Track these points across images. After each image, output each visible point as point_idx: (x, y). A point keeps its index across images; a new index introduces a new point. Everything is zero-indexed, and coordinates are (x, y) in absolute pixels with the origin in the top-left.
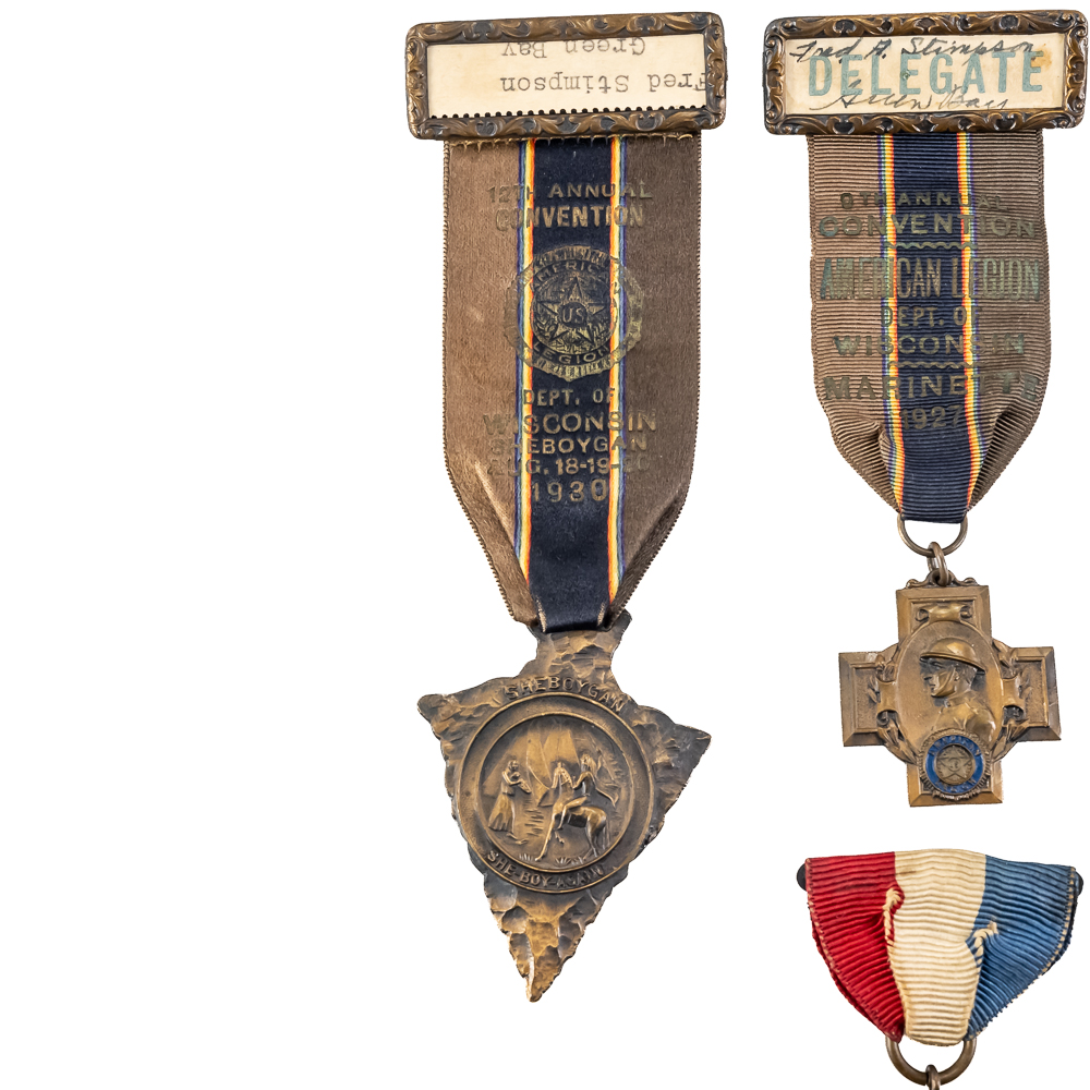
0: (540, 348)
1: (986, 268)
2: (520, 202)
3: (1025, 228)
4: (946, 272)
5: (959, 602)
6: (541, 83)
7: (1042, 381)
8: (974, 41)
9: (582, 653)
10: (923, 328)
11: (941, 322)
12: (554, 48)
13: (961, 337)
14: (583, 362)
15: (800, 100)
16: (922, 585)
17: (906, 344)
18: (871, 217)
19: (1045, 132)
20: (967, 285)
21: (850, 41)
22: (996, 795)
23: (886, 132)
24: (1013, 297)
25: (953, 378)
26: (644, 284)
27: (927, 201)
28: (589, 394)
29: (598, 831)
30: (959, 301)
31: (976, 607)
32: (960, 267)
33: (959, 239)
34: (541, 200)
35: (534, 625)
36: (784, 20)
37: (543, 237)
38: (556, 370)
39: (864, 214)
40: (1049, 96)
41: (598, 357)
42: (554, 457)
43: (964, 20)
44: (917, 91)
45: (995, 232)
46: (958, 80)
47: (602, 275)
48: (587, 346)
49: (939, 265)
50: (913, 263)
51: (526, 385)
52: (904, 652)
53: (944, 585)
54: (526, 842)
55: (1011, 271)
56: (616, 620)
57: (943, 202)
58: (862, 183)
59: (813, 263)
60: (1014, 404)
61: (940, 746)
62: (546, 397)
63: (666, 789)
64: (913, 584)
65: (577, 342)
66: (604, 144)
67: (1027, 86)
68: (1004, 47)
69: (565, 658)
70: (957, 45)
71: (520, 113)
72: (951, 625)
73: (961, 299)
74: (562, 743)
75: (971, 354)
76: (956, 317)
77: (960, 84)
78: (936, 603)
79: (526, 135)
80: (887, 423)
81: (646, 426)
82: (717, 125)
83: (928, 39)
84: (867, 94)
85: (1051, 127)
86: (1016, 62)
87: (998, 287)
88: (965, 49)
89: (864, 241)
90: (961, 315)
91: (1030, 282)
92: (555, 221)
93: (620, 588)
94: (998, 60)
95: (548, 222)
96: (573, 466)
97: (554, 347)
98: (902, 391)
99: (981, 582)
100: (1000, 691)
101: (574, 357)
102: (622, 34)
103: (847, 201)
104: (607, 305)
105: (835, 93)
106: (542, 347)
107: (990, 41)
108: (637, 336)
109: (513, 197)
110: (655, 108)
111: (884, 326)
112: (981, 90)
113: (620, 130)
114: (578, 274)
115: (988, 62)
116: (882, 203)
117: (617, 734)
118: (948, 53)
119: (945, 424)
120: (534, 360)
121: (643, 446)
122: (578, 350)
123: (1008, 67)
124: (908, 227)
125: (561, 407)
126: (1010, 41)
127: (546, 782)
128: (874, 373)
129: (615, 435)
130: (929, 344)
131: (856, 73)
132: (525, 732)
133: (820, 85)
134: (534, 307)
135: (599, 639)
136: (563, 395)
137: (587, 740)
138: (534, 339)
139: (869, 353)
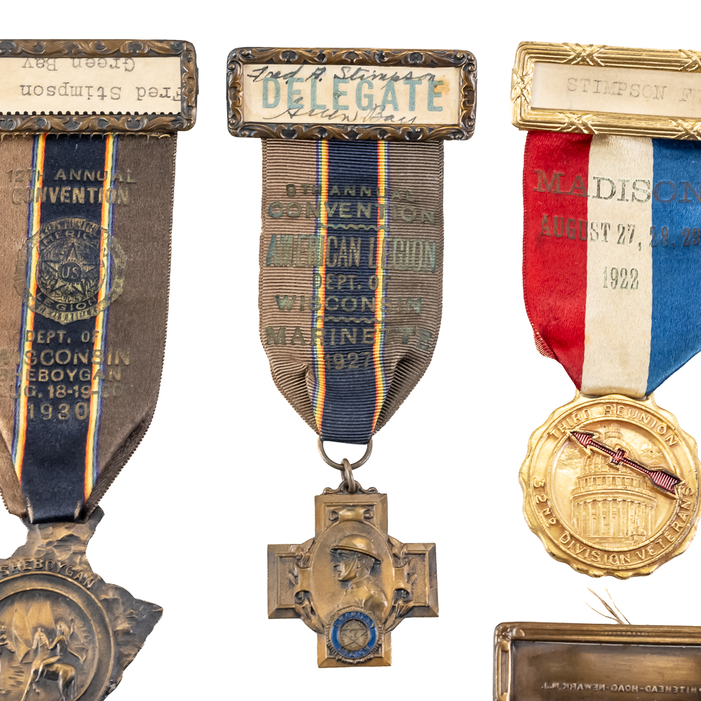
0: (42, 297)
1: (395, 246)
2: (32, 183)
3: (428, 216)
4: (365, 248)
5: (363, 506)
6: (52, 91)
7: (433, 336)
8: (390, 71)
9: (63, 540)
10: (345, 291)
11: (359, 287)
12: (64, 63)
13: (373, 299)
14: (75, 310)
15: (255, 112)
16: (336, 492)
17: (331, 302)
18: (309, 203)
19: (446, 143)
20: (380, 258)
21: (294, 68)
22: (385, 659)
23: (322, 139)
24: (415, 269)
25: (365, 331)
26: (126, 249)
27: (353, 193)
28: (78, 335)
29: (68, 684)
30: (374, 271)
31: (376, 513)
32: (376, 244)
33: (376, 223)
34: (48, 181)
35: (24, 517)
36: (242, 49)
37: (49, 211)
38: (54, 315)
39: (303, 201)
40: (449, 115)
41: (88, 306)
42: (47, 383)
43: (381, 54)
44: (346, 108)
45: (404, 218)
46: (378, 100)
47: (95, 242)
48: (79, 297)
49: (359, 242)
50: (340, 240)
51: (29, 326)
52: (317, 545)
53: (352, 493)
54: (8, 692)
55: (414, 249)
56: (90, 514)
57: (364, 194)
58: (302, 177)
59: (262, 238)
60: (410, 352)
61: (344, 620)
62: (44, 336)
63: (125, 650)
64: (328, 491)
65: (72, 294)
66: (101, 139)
67: (431, 107)
68: (413, 76)
69: (49, 544)
70: (377, 74)
71: (34, 113)
72: (357, 525)
73: (375, 269)
74: (43, 612)
75: (381, 313)
76: (370, 283)
77: (379, 103)
78: (345, 506)
79: (39, 130)
80: (314, 364)
81: (121, 361)
82: (189, 128)
83: (354, 68)
84: (307, 108)
85: (449, 139)
86: (423, 88)
87: (404, 261)
88: (383, 77)
89: (302, 222)
90: (375, 282)
91: (429, 258)
92: (58, 199)
93: (94, 489)
94: (408, 86)
95: (53, 199)
96: (62, 391)
97: (53, 297)
98: (326, 339)
99: (381, 491)
100: (391, 577)
101: (68, 306)
102: (117, 55)
103: (290, 191)
104: (97, 265)
105: (283, 106)
106: (44, 297)
107: (402, 71)
108: (120, 290)
109: (26, 179)
110: (141, 113)
111: (315, 288)
112: (396, 108)
113: (113, 129)
114: (75, 240)
115: (400, 86)
116: (318, 193)
117: (87, 606)
118: (370, 79)
119: (357, 367)
120: (37, 307)
121: (118, 377)
122: (72, 300)
123: (416, 91)
124: (337, 212)
125: (55, 345)
126: (418, 72)
127: (28, 643)
128: (305, 325)
129: (96, 368)
130: (349, 303)
131: (299, 92)
132: (12, 603)
133: (271, 100)
134: (39, 265)
135: (78, 530)
136: (58, 335)
137: (63, 610)
138: (38, 290)
139: (302, 309)
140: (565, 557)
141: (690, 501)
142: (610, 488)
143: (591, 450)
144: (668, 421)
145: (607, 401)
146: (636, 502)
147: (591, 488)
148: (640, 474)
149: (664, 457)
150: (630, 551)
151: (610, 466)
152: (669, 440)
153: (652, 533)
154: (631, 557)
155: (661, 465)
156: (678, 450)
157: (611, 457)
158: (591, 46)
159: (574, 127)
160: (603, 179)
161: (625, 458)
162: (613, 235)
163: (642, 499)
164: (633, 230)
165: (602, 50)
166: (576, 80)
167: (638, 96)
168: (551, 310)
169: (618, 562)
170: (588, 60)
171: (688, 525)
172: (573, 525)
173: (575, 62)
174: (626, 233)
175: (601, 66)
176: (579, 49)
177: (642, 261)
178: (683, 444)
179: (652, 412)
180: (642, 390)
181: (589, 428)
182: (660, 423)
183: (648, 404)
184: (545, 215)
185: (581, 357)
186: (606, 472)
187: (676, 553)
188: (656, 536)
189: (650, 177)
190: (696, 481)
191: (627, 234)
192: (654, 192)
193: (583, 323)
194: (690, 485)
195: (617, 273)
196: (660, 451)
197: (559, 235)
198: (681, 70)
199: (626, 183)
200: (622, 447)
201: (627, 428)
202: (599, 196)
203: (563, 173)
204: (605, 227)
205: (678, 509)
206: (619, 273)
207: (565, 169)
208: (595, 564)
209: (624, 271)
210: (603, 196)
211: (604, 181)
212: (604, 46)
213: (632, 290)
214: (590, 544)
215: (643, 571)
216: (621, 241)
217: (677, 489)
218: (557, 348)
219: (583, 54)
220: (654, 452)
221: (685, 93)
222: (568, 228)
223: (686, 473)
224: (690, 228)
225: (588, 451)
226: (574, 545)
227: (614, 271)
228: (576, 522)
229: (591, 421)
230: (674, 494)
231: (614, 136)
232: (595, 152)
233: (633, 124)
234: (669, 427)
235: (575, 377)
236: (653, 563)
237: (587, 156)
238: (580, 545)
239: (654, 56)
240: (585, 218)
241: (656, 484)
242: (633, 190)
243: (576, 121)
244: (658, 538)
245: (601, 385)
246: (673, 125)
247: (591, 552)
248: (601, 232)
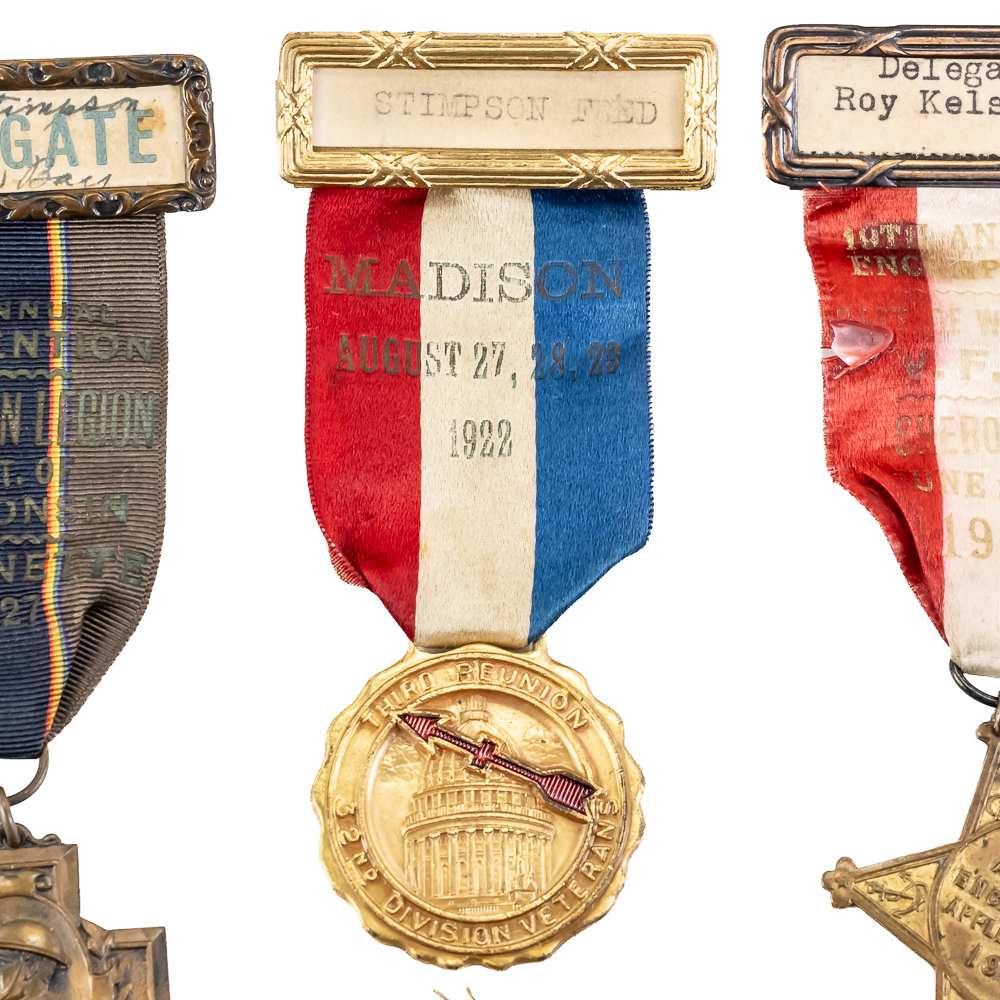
1: (82, 404)
3: (140, 349)
4: (28, 411)
5: (34, 869)
8: (57, 97)
11: (19, 480)
13: (45, 500)
19: (168, 216)
20: (55, 428)
24: (117, 443)
25: (30, 557)
27: (6, 314)
30: (44, 451)
31: (57, 880)
32: (47, 403)
33: (46, 365)
40: (168, 168)
43: (38, 69)
45: (96, 354)
46: (40, 149)
49: (19, 400)
53: (13, 846)
55: (115, 408)
57: (26, 315)
60: (109, 592)
67: (136, 157)
68: (99, 104)
70: (34, 103)
72: (23, 902)
73: (47, 447)
75: (57, 524)
76: (39, 473)
77: (43, 154)
78: (2, 871)
85: (172, 210)
86: (118, 125)
87: (98, 429)
88: (46, 109)
90: (46, 470)
91: (141, 422)
94: (91, 122)
99: (65, 840)
100: (88, 992)
107: (79, 97)
112: (73, 162)
115: (78, 123)
118: (23, 113)
119: (18, 622)
123: (107, 131)
126: (106, 96)
140: (394, 936)
141: (611, 824)
142: (471, 810)
143: (436, 744)
144: (570, 685)
145: (461, 656)
146: (518, 832)
147: (440, 812)
148: (523, 782)
149: (565, 750)
150: (508, 919)
151: (471, 772)
152: (573, 719)
153: (547, 886)
154: (511, 930)
155: (561, 765)
156: (588, 737)
157: (471, 756)
158: (410, 34)
159: (389, 178)
160: (447, 265)
161: (496, 757)
162: (466, 363)
163: (527, 827)
164: (502, 353)
165: (429, 41)
166: (389, 95)
167: (499, 116)
168: (358, 501)
169: (488, 940)
170: (405, 58)
171: (610, 867)
172: (409, 879)
173: (383, 64)
174: (490, 359)
175: (432, 68)
176: (388, 41)
177: (519, 407)
178: (596, 724)
179: (542, 671)
180: (522, 632)
181: (432, 705)
182: (556, 690)
183: (535, 657)
184: (344, 336)
185: (413, 583)
186: (463, 781)
187: (591, 918)
188: (553, 891)
189: (528, 256)
190: (621, 790)
191: (491, 361)
192: (538, 283)
193: (417, 521)
194: (613, 798)
195: (474, 429)
196: (557, 740)
197: (371, 368)
198: (570, 69)
199: (488, 270)
200: (490, 735)
201: (500, 703)
202: (440, 296)
203: (376, 259)
204: (452, 349)
205: (591, 840)
206: (478, 429)
207: (378, 251)
208: (447, 947)
209: (486, 425)
210: (448, 296)
211: (449, 268)
212: (433, 35)
213: (501, 458)
214: (438, 911)
215: (535, 953)
216: (481, 372)
217: (589, 806)
218: (369, 568)
219: (397, 49)
220: (548, 741)
221: (582, 107)
222: (386, 355)
223: (604, 776)
224: (601, 342)
225: (430, 748)
226: (410, 915)
227: (469, 426)
228: (412, 874)
229: (434, 694)
230: (584, 813)
231: (463, 190)
232: (433, 219)
233: (493, 165)
234: (571, 697)
235: (402, 617)
236: (550, 938)
237: (418, 226)
238: (421, 914)
239: (520, 46)
240: (417, 335)
241: (552, 799)
242: (501, 282)
243: (392, 167)
244: (556, 894)
245: (449, 630)
246: (562, 163)
247: (440, 925)
248: (445, 360)
